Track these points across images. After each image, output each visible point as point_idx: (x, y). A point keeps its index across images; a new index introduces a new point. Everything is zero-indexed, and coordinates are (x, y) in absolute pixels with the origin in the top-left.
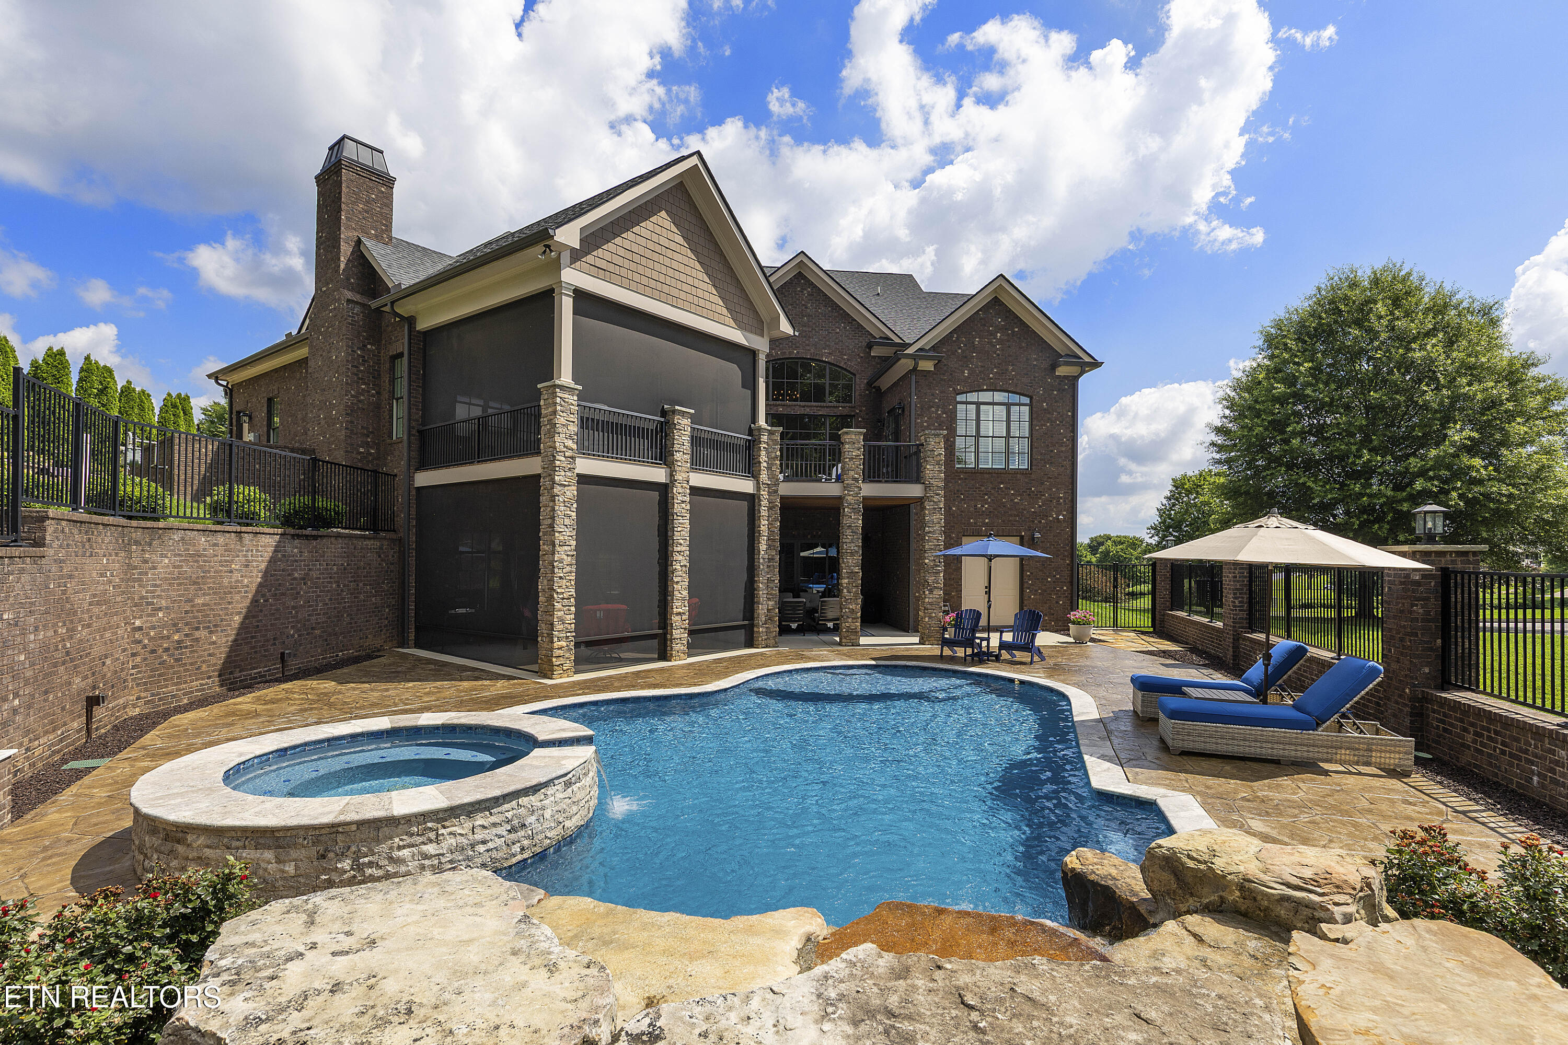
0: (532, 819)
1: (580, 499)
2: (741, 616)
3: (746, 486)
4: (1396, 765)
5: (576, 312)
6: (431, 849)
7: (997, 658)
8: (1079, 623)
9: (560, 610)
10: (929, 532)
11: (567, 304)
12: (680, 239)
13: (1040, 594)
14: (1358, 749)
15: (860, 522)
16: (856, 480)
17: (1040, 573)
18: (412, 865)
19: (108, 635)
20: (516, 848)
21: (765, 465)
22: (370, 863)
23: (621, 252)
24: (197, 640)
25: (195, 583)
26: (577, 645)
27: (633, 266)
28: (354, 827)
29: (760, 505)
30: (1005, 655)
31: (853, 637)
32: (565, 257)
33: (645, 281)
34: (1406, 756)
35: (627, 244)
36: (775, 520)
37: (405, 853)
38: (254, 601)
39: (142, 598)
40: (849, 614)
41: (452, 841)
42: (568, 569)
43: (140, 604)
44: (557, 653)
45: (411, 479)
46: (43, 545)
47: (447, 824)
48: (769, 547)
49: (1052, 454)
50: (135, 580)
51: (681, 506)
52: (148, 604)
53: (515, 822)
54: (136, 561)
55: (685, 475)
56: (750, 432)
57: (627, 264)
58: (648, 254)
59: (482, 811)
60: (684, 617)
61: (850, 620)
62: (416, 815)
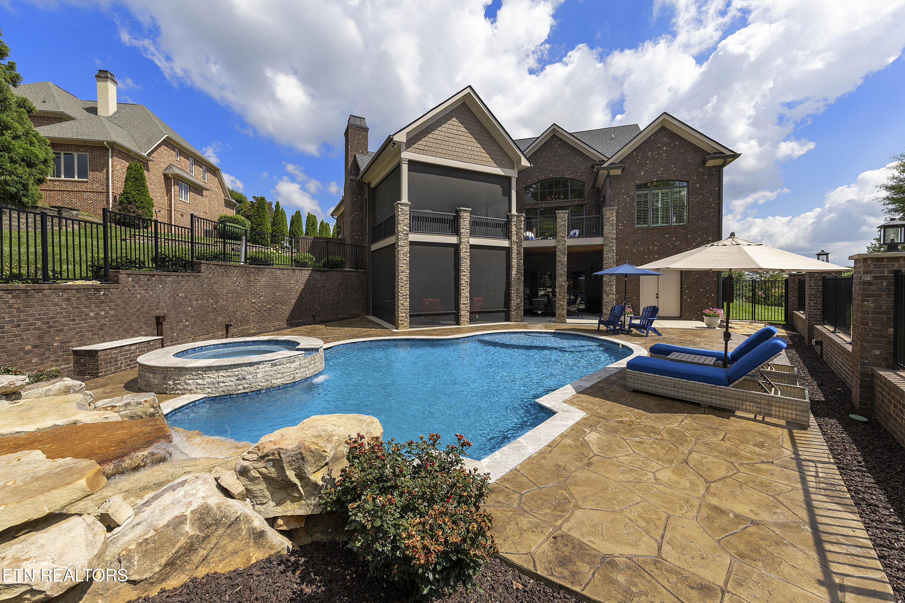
0: (250, 376)
1: (410, 252)
2: (503, 306)
3: (505, 243)
4: (793, 419)
5: (409, 170)
6: (200, 381)
7: (628, 333)
8: (709, 316)
9: (401, 300)
10: (606, 263)
11: (405, 168)
12: (464, 130)
13: (694, 299)
14: (760, 403)
15: (566, 259)
16: (563, 237)
17: (695, 286)
18: (193, 387)
19: (238, 304)
20: (241, 387)
21: (515, 232)
22: (178, 383)
23: (432, 140)
24: (277, 308)
25: (276, 287)
26: (410, 316)
27: (438, 146)
28: (173, 369)
29: (512, 252)
30: (634, 331)
31: (562, 319)
32: (403, 147)
33: (444, 151)
34: (802, 414)
35: (434, 136)
36: (521, 259)
37: (190, 381)
38: (301, 295)
39: (255, 292)
40: (560, 307)
41: (209, 380)
42: (406, 282)
43: (255, 294)
44: (400, 318)
45: (370, 248)
46: (200, 272)
47: (207, 373)
48: (518, 273)
49: (703, 215)
50: (252, 286)
51: (465, 254)
52: (257, 294)
53: (240, 377)
54: (252, 279)
55: (467, 240)
56: (508, 217)
57: (435, 145)
58: (446, 139)
59: (223, 370)
60: (467, 305)
61: (560, 310)
62: (194, 368)
